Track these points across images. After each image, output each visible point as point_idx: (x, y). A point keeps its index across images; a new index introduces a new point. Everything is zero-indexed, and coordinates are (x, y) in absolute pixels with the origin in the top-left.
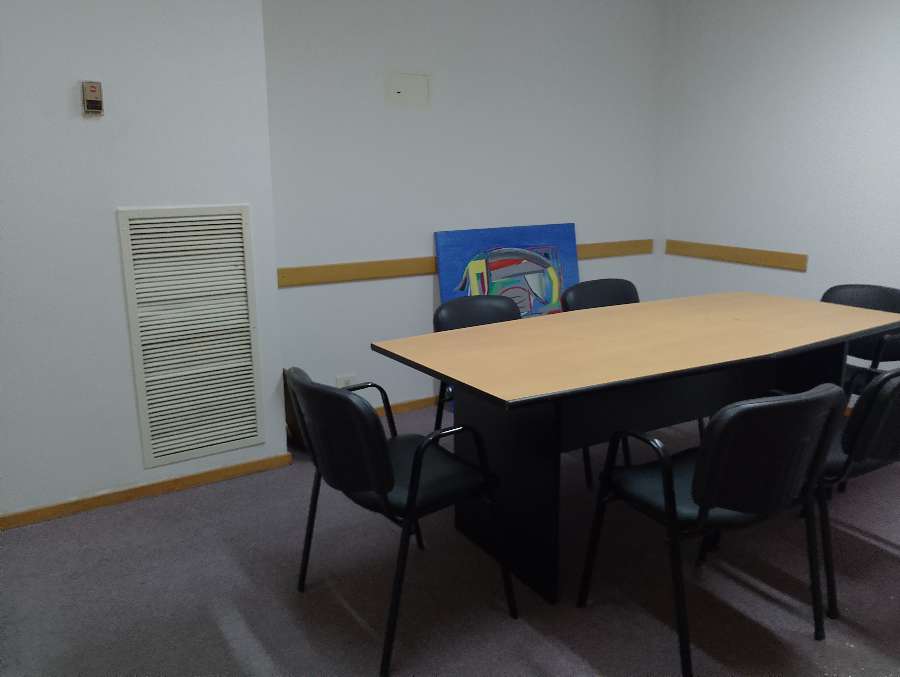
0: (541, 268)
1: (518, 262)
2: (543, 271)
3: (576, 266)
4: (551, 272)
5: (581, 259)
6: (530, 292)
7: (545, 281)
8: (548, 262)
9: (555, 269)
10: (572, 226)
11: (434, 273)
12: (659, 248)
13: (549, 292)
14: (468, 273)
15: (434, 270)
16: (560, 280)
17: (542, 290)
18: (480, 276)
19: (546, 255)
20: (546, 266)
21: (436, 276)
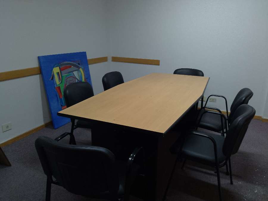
0: (78, 69)
1: (70, 67)
2: (78, 70)
3: (88, 68)
4: (81, 70)
5: (89, 64)
6: (75, 78)
7: (80, 74)
8: (80, 66)
9: (82, 69)
10: (85, 52)
11: (39, 74)
12: (110, 59)
13: (81, 78)
14: (53, 73)
15: (39, 72)
16: (84, 73)
17: (79, 76)
18: (58, 73)
19: (79, 64)
20: (79, 68)
21: (41, 75)
